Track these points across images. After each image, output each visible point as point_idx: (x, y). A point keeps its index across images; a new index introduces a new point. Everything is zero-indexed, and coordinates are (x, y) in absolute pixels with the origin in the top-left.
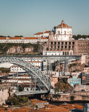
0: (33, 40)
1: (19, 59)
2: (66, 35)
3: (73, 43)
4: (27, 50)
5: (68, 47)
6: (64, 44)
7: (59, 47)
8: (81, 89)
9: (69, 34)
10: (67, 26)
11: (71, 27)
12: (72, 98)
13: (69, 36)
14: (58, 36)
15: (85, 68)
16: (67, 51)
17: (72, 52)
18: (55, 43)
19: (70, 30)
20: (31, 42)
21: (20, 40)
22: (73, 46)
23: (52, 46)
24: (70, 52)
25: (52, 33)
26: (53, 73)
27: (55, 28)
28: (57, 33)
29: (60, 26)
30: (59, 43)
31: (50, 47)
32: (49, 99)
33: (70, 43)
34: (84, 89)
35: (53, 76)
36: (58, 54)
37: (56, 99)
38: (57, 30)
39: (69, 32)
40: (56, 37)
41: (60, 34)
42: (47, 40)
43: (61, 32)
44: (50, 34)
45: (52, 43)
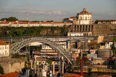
0: (61, 24)
1: (46, 39)
2: (86, 20)
3: (92, 26)
4: (56, 32)
5: (88, 30)
6: (85, 27)
7: (81, 29)
8: (97, 63)
9: (89, 19)
10: (88, 13)
11: (90, 14)
12: (89, 70)
13: (89, 21)
14: (80, 21)
15: (101, 46)
16: (87, 33)
17: (91, 33)
18: (78, 26)
19: (90, 16)
20: (59, 26)
21: (50, 24)
22: (92, 29)
23: (75, 29)
24: (89, 33)
25: (76, 18)
26: (76, 50)
27: (78, 14)
28: (80, 18)
29: (82, 13)
30: (81, 26)
31: (74, 29)
32: (71, 70)
33: (89, 26)
34: (100, 63)
35: (75, 52)
36: (79, 35)
37: (77, 71)
38: (80, 16)
39: (89, 17)
40: (78, 22)
41: (82, 19)
42: (72, 24)
43: (83, 18)
44: (74, 20)
45: (75, 26)
